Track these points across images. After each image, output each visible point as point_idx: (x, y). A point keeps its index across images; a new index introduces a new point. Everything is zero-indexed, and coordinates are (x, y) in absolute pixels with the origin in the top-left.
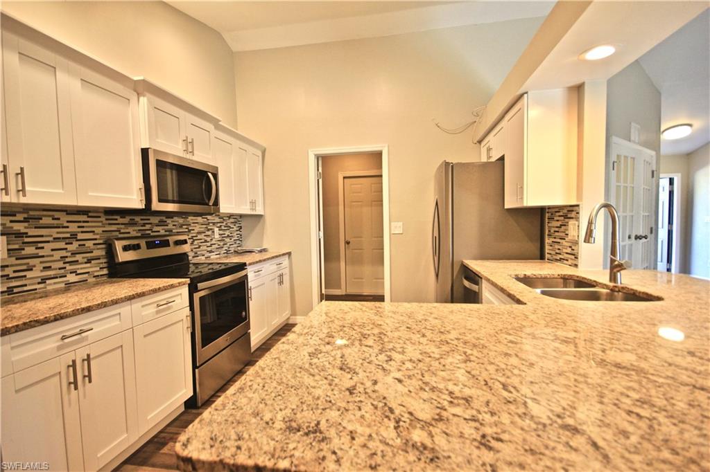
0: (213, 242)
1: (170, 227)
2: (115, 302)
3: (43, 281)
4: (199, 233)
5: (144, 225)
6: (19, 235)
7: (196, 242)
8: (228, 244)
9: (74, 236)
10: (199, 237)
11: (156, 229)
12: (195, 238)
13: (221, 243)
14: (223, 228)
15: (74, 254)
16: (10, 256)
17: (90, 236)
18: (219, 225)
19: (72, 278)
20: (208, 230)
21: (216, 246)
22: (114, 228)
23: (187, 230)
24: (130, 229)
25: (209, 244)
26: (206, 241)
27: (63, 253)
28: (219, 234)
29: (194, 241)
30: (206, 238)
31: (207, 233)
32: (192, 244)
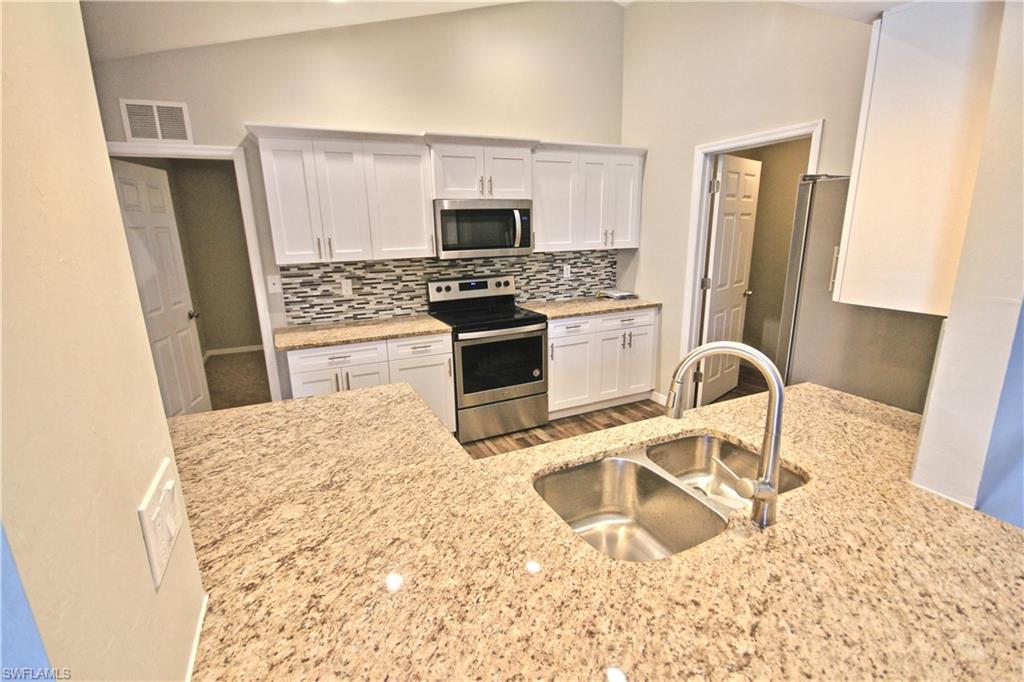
0: (561, 282)
1: (498, 266)
2: (370, 340)
3: (377, 312)
4: (538, 272)
5: (466, 266)
6: (360, 278)
7: (533, 283)
8: (588, 285)
9: (399, 278)
10: (538, 276)
11: (479, 269)
13: (575, 284)
14: (579, 264)
15: (399, 293)
16: (354, 293)
17: (413, 278)
18: (572, 262)
19: (398, 311)
20: (554, 268)
21: (567, 287)
22: (435, 270)
24: (450, 271)
25: (553, 285)
26: (549, 281)
27: (391, 292)
28: (571, 273)
29: (530, 281)
30: (549, 278)
31: (552, 272)
32: (527, 284)
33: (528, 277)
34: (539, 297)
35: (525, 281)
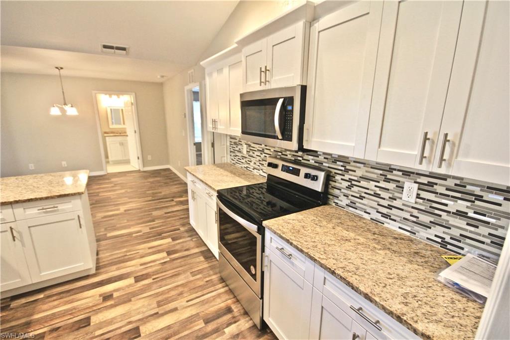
0: (394, 203)
7: (355, 189)
10: (363, 183)
12: (354, 182)
13: (425, 219)
20: (388, 180)
23: (343, 168)
25: (385, 203)
28: (418, 196)
29: (352, 186)
30: (378, 191)
31: (383, 184)
32: (349, 187)
33: (350, 180)
34: (361, 209)
35: (347, 184)
